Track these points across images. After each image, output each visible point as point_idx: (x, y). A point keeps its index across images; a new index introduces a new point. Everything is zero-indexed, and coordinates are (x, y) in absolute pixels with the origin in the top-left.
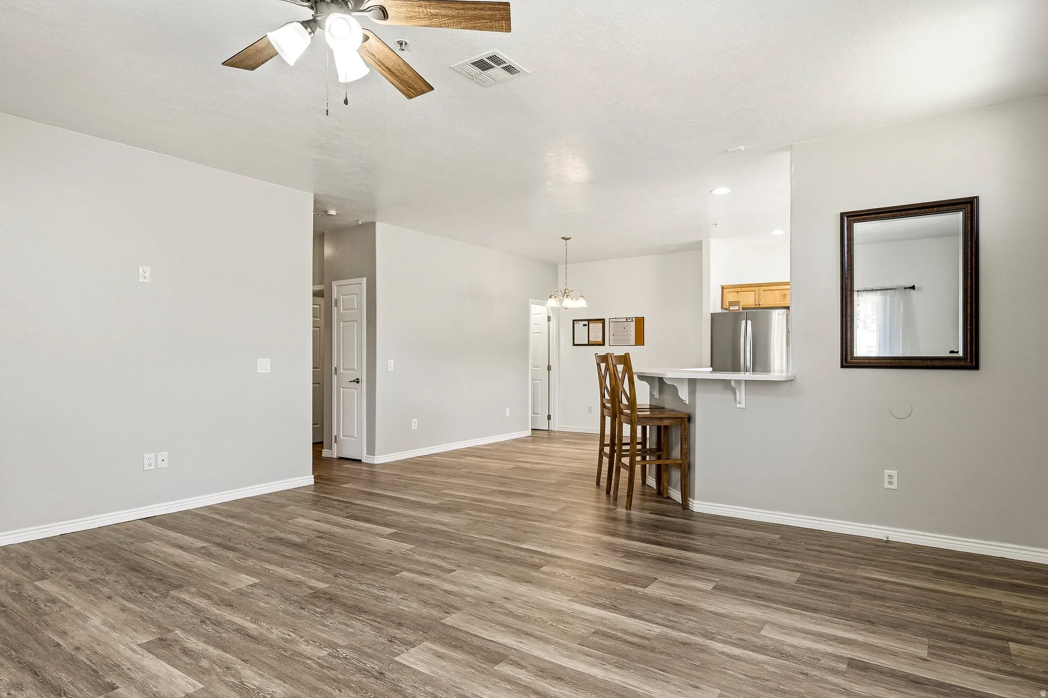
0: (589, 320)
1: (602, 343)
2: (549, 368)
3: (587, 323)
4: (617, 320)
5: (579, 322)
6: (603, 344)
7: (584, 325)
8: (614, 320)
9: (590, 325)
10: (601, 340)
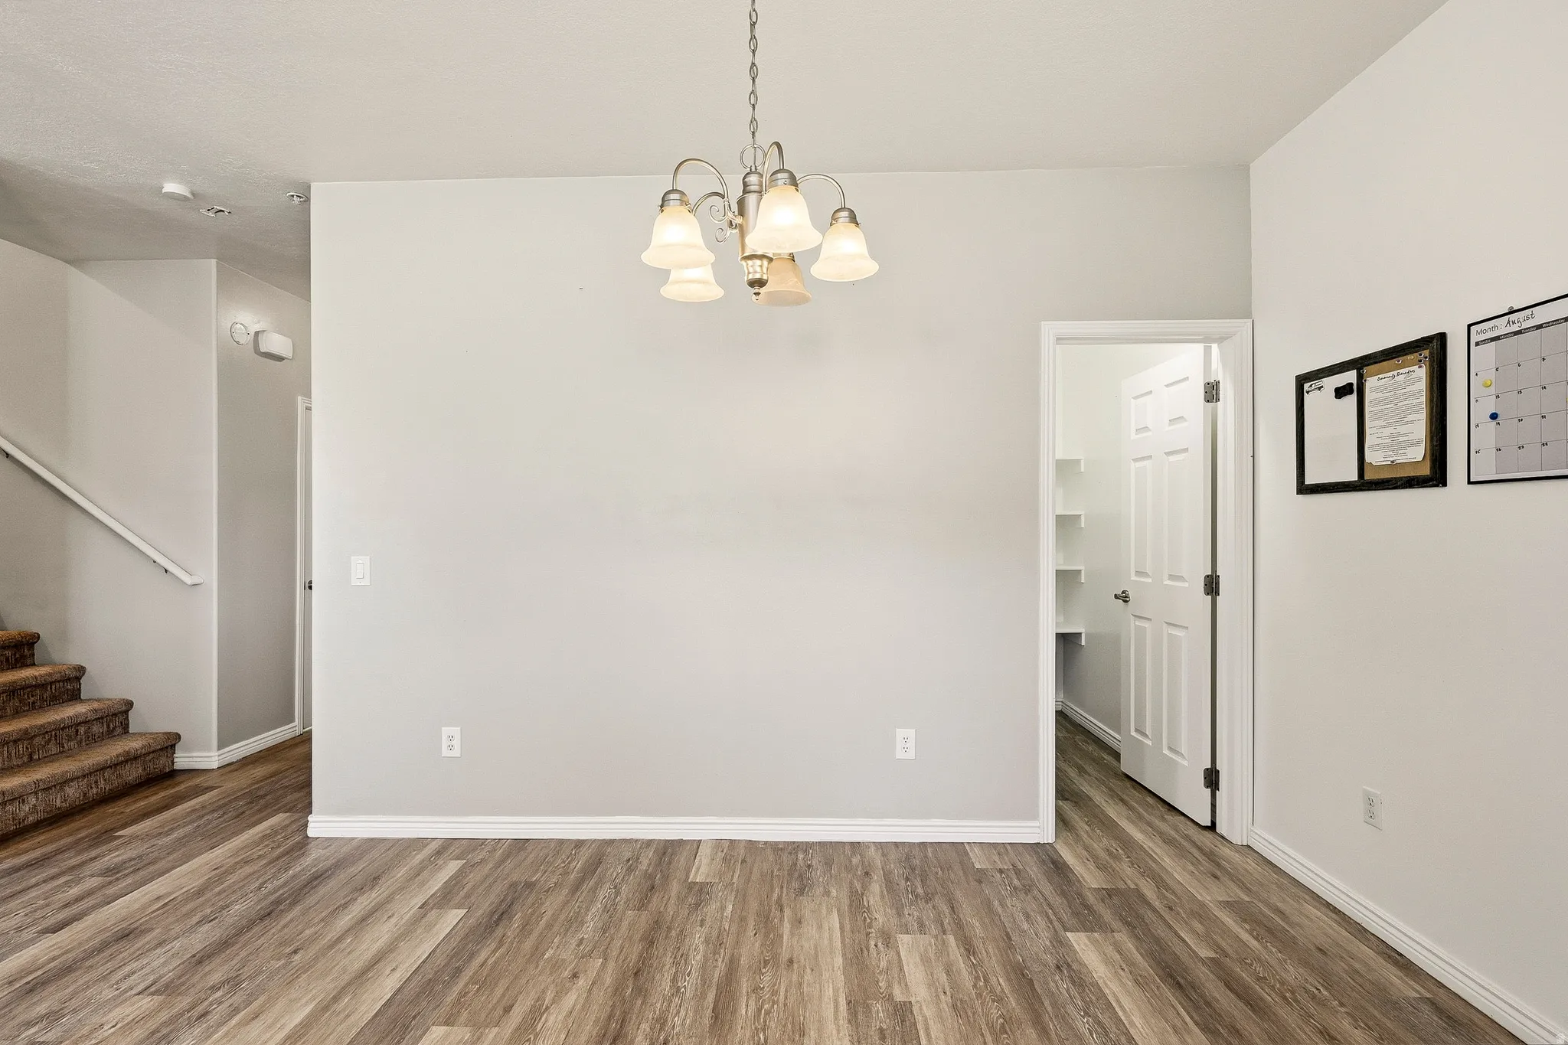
0: (1360, 364)
1: (1426, 471)
2: (1212, 586)
3: (1350, 377)
4: (1521, 321)
5: (1318, 383)
6: (1437, 477)
7: (1341, 392)
8: (1502, 327)
9: (1371, 383)
10: (1417, 453)
